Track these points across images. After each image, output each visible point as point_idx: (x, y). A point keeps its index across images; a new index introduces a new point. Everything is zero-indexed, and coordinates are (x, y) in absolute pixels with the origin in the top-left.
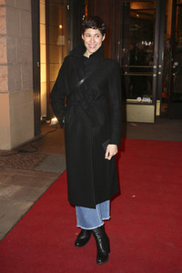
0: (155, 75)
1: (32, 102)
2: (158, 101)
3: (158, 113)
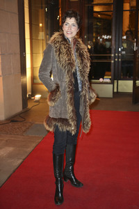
0: (113, 61)
2: (116, 81)
3: (115, 91)
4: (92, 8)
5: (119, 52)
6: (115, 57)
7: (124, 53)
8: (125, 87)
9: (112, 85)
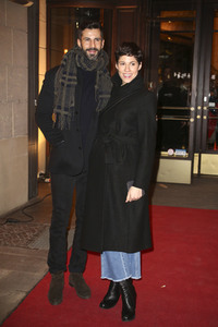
0: (192, 120)
1: (27, 154)
2: (196, 155)
3: (196, 172)
4: (159, 24)
5: (203, 104)
6: (196, 112)
7: (212, 105)
8: (213, 166)
9: (190, 162)
